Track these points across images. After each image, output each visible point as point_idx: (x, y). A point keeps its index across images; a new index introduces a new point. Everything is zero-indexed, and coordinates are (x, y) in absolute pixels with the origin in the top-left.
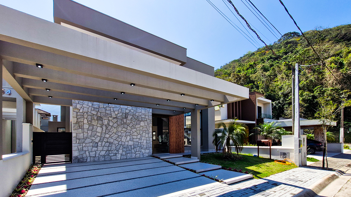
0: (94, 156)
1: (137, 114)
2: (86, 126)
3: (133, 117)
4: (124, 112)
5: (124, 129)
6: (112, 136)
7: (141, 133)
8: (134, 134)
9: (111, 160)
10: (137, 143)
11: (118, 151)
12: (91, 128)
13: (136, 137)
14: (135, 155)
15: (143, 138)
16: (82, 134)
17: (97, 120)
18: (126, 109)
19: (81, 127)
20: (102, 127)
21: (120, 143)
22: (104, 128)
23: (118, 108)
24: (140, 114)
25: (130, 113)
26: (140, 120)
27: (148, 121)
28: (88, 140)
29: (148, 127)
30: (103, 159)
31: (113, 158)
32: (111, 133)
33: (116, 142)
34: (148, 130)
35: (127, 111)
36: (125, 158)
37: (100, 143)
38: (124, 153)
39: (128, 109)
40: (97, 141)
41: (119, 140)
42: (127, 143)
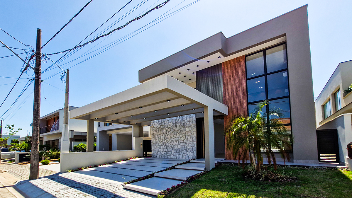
0: (159, 154)
1: (183, 122)
2: (156, 136)
3: (180, 126)
4: (175, 123)
5: (175, 136)
6: (168, 141)
7: (187, 138)
8: (181, 139)
9: (167, 158)
10: (184, 147)
11: (171, 152)
12: (158, 136)
13: (182, 142)
14: (182, 156)
15: (188, 142)
16: (155, 141)
17: (161, 131)
18: (176, 120)
19: (154, 136)
20: (163, 135)
21: (172, 147)
22: (164, 136)
23: (171, 121)
24: (186, 121)
25: (178, 122)
26: (185, 126)
27: (192, 126)
28: (157, 144)
29: (192, 132)
30: (163, 157)
31: (169, 157)
32: (167, 139)
33: (170, 146)
34: (193, 134)
35: (177, 121)
36: (176, 158)
37: (162, 146)
38: (175, 154)
39: (177, 119)
40: (160, 145)
41: (172, 144)
42: (176, 147)
